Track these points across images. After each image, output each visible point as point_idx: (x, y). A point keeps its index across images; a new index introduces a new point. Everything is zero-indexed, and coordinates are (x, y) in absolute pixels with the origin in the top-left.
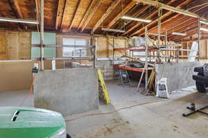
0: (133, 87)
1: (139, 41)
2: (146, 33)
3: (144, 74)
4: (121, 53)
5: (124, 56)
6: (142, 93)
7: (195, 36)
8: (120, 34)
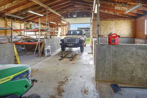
0: (29, 55)
1: (34, 26)
2: (40, 22)
3: (38, 45)
4: (17, 32)
5: (19, 35)
6: (37, 57)
7: (59, 24)
8: (17, 19)
